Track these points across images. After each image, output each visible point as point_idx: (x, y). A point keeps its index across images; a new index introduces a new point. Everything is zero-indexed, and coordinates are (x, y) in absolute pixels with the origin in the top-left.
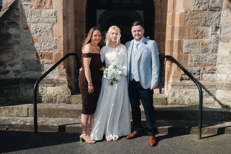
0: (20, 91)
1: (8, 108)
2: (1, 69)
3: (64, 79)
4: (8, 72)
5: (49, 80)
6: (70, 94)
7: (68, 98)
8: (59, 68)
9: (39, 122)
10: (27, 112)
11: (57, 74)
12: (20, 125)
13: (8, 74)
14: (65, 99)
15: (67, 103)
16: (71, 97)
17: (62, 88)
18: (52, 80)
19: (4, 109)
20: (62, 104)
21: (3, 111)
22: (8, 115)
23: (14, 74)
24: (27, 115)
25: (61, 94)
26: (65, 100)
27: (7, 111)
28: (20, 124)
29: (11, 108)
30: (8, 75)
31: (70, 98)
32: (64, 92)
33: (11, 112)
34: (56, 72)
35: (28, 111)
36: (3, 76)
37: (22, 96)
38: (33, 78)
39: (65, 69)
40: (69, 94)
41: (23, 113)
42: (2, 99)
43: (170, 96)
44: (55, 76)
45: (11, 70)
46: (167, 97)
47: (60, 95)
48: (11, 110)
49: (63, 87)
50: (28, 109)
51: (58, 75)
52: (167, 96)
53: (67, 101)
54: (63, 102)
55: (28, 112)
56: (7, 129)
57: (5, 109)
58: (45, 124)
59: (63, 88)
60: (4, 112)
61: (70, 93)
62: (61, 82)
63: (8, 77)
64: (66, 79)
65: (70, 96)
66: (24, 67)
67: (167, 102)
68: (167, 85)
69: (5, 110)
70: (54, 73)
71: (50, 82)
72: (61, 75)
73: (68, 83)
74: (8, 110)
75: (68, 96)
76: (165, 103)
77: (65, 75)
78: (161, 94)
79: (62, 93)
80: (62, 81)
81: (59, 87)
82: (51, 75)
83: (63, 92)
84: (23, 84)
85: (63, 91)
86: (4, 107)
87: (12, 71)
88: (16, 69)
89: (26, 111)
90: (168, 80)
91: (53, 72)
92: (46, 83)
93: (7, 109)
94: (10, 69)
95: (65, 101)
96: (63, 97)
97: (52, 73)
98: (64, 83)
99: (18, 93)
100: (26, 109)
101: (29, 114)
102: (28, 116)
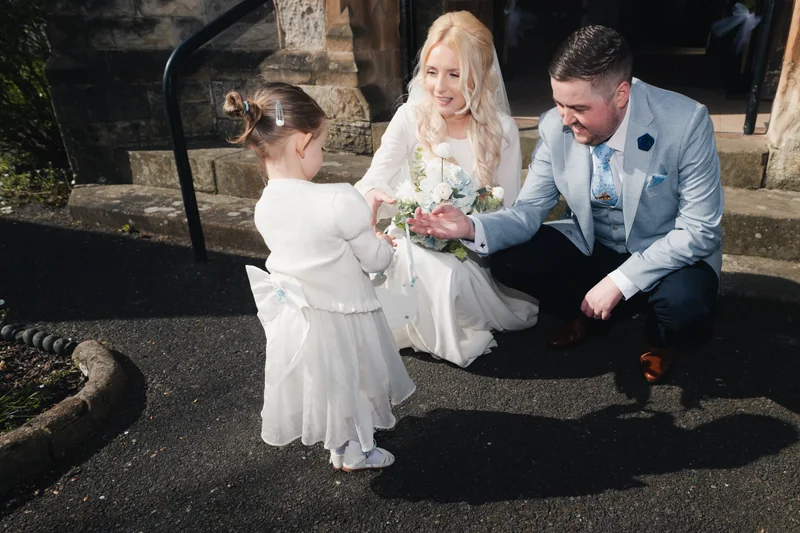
0: (204, 97)
1: (155, 157)
2: (125, 10)
3: (344, 54)
4: (150, 23)
5: (293, 56)
6: (368, 119)
7: (360, 133)
8: (325, 6)
9: (235, 214)
10: (211, 174)
11: (320, 33)
12: (166, 222)
13: (152, 32)
14: (349, 137)
15: (361, 151)
16: (370, 127)
17: (336, 94)
18: (302, 57)
19: (146, 161)
20: (342, 153)
21: (144, 167)
22: (159, 181)
23: (179, 31)
24: (213, 188)
25: (335, 117)
26: (350, 140)
27: (154, 167)
28: (167, 218)
29: (162, 160)
30: (153, 37)
31: (368, 132)
32: (347, 109)
33: (166, 173)
34: (316, 27)
35: (214, 172)
36: (136, 36)
37: (218, 119)
38: (244, 49)
39: (346, 10)
40: (364, 116)
41: (201, 177)
42: (143, 123)
43: (783, 144)
44: (315, 41)
45: (163, 16)
46: (771, 151)
47: (333, 121)
48: (164, 166)
49: (342, 88)
50: (213, 165)
51: (324, 38)
52: (772, 147)
53: (356, 142)
54: (346, 146)
55: (215, 176)
56: (132, 230)
57: (147, 159)
58: (243, 226)
59: (340, 92)
60: (146, 171)
61: (367, 113)
62: (332, 66)
63: (155, 42)
64: (351, 53)
65: (367, 125)
66: (210, 6)
67: (764, 175)
68: (784, 93)
69: (148, 165)
70: (308, 28)
71: (297, 67)
72: (333, 36)
73: (356, 70)
74: (156, 163)
75: (359, 124)
76: (753, 178)
77: (346, 38)
78: (748, 138)
79: (338, 112)
80: (338, 62)
81: (328, 87)
82: (301, 36)
83: (344, 109)
84: (213, 71)
85: (341, 106)
86: (144, 155)
87: (168, 20)
88: (183, 13)
89: (207, 173)
90: (793, 69)
91: (305, 26)
92: (284, 69)
93: (152, 160)
94: (159, 11)
95: (352, 143)
96: (343, 129)
97: (302, 30)
98: (343, 69)
99: (199, 107)
100: (208, 166)
101: (219, 182)
102: (216, 192)
